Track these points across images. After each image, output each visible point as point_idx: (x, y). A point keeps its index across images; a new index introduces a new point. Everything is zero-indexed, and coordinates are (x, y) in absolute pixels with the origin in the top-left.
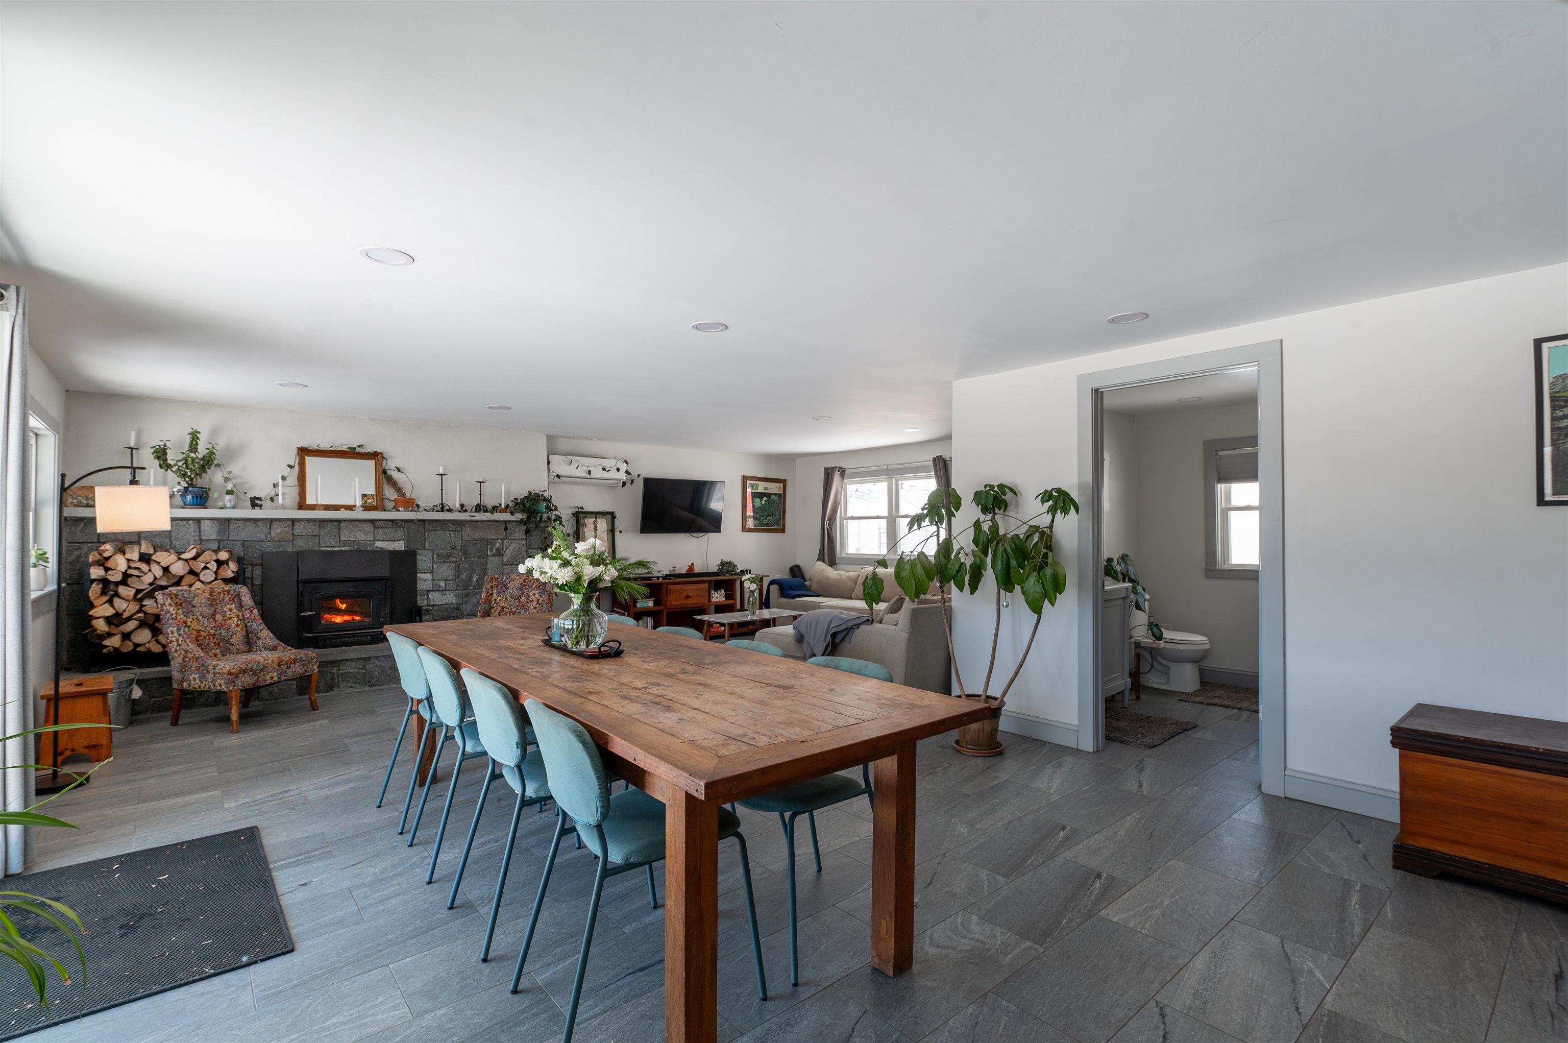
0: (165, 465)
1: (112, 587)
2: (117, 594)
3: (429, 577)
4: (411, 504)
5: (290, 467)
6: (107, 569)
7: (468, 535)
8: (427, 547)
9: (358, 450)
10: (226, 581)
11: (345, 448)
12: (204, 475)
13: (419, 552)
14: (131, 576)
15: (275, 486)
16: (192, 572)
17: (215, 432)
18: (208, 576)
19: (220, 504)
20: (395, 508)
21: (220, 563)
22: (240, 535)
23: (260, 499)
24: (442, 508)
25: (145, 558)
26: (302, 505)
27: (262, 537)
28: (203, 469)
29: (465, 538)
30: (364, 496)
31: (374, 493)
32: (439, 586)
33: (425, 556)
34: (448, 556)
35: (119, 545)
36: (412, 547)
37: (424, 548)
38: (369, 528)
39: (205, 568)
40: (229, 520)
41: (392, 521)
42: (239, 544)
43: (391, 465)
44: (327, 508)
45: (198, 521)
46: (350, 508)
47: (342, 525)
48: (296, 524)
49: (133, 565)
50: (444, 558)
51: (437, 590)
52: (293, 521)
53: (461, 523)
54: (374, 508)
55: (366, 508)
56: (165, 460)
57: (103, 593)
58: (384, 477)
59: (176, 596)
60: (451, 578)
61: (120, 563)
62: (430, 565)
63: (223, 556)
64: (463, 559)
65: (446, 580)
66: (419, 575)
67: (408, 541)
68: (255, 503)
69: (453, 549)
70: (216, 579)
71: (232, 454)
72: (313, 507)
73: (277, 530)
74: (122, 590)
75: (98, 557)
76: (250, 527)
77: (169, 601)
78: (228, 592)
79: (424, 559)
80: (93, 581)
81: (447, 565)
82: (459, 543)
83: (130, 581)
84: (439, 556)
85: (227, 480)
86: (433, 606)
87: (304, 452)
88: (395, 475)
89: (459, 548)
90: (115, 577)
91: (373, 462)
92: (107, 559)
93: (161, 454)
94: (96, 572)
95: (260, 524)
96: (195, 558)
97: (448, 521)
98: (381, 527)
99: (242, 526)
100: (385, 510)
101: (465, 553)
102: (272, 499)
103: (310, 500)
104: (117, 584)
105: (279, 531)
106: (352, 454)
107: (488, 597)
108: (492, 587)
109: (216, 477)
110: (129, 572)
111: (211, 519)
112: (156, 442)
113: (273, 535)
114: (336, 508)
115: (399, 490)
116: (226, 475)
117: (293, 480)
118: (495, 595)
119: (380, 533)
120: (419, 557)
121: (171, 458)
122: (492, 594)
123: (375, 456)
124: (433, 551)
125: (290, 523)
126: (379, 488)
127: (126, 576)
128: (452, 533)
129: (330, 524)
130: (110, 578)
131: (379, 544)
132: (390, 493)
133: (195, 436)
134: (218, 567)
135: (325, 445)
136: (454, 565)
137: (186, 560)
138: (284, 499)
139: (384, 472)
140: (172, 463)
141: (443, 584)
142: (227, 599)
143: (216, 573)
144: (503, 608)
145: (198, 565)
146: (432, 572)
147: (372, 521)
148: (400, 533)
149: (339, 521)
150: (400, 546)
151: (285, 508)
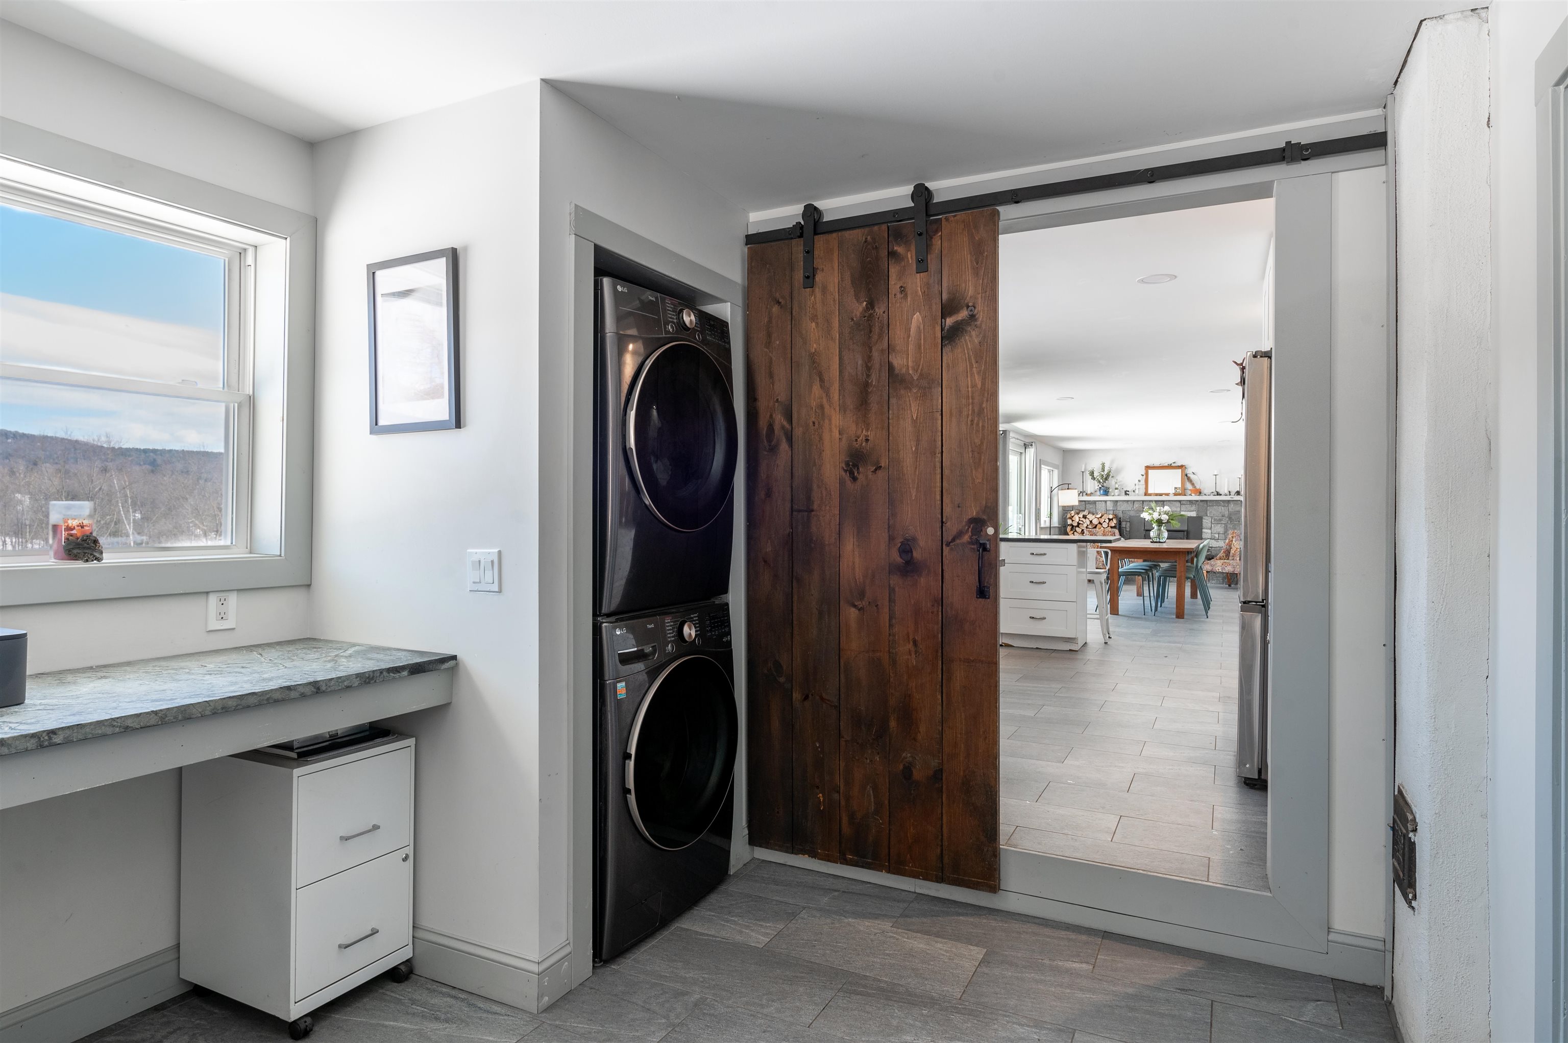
0: (1094, 478)
1: (1074, 528)
2: (1076, 531)
3: (1209, 531)
4: (1200, 493)
5: (1142, 475)
6: (1073, 521)
7: (1232, 509)
8: (1208, 515)
9: (1173, 465)
10: (1111, 527)
11: (1166, 465)
12: (1106, 481)
13: (1204, 517)
14: (1080, 524)
15: (1135, 485)
16: (1100, 523)
17: (1112, 462)
18: (1105, 525)
19: (1112, 494)
20: (1191, 495)
21: (1110, 520)
22: (1122, 507)
23: (1129, 491)
24: (1218, 494)
25: (1085, 517)
26: (1146, 494)
27: (1130, 509)
28: (1106, 479)
29: (1230, 510)
30: (1176, 488)
31: (1180, 486)
32: (1215, 537)
33: (1207, 520)
34: (1220, 520)
35: (1077, 511)
36: (1200, 515)
37: (1207, 515)
38: (1178, 504)
39: (1104, 521)
40: (1117, 501)
41: (1190, 501)
42: (1121, 512)
43: (1189, 472)
44: (1157, 495)
45: (1106, 502)
46: (1167, 495)
47: (1165, 503)
48: (1144, 503)
49: (1081, 519)
50: (1219, 521)
51: (1213, 539)
52: (1143, 501)
53: (1229, 501)
54: (1179, 494)
55: (1175, 494)
56: (1093, 476)
57: (1071, 530)
58: (1186, 477)
59: (1091, 531)
60: (1222, 533)
61: (1076, 518)
62: (1210, 525)
63: (1111, 517)
64: (1229, 522)
65: (1219, 534)
66: (1203, 530)
67: (1198, 511)
68: (1126, 493)
69: (1223, 516)
70: (1108, 526)
71: (1118, 471)
72: (1150, 495)
73: (1136, 505)
74: (1077, 529)
75: (1070, 516)
76: (1125, 504)
77: (1088, 533)
78: (1110, 532)
79: (1206, 522)
80: (1069, 525)
81: (1219, 525)
82: (1226, 513)
83: (1080, 525)
84: (1215, 520)
85: (1116, 483)
86: (1211, 547)
87: (1148, 468)
88: (1192, 476)
89: (1227, 516)
90: (1075, 524)
91: (1181, 470)
92: (1073, 517)
93: (1092, 473)
94: (1069, 522)
95: (1129, 503)
96: (1101, 517)
97: (1221, 501)
98: (1184, 504)
99: (1122, 504)
100: (1185, 495)
101: (1230, 518)
102: (1134, 491)
103: (1149, 492)
104: (1076, 527)
105: (1137, 506)
106: (1170, 467)
107: (1229, 542)
108: (1232, 537)
109: (1111, 483)
110: (1080, 522)
111: (1110, 501)
112: (1090, 469)
113: (1134, 508)
114: (1161, 495)
115: (1193, 484)
116: (1116, 481)
117: (1143, 482)
118: (1234, 542)
119: (1183, 507)
120: (1204, 520)
121: (1096, 474)
122: (1232, 541)
123: (1181, 467)
124: (1212, 517)
125: (1142, 502)
126: (1183, 483)
127: (1079, 524)
128: (1223, 508)
129: (1159, 502)
130: (1074, 525)
131: (1182, 513)
132: (1189, 486)
133: (1103, 465)
134: (1109, 521)
135: (1157, 464)
136: (1224, 525)
137: (1098, 518)
138: (1139, 491)
139: (1186, 475)
140: (1095, 477)
141: (1217, 536)
142: (1109, 535)
143: (1108, 524)
144: (1237, 549)
145: (1102, 520)
146: (1211, 529)
147: (1180, 501)
148: (1194, 507)
149: (1164, 501)
150: (1193, 514)
151: (1139, 495)
